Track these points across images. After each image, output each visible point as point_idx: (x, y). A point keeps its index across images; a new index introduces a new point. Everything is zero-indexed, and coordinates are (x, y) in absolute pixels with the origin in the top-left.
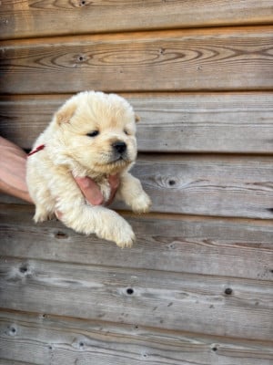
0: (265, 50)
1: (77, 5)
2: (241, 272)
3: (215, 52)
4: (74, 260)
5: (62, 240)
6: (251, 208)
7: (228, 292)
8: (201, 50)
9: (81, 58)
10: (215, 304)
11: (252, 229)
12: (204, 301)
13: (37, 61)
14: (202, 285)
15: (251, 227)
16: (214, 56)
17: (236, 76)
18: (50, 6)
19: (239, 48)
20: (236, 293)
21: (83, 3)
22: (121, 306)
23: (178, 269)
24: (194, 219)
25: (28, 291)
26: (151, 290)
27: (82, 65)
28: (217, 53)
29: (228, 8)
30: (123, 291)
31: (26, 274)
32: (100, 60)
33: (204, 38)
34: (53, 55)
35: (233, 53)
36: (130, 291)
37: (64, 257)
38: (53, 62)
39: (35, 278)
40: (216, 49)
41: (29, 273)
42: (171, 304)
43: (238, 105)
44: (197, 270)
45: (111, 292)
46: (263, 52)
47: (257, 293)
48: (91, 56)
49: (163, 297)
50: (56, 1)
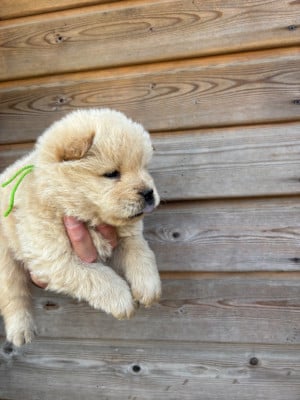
0: (269, 78)
1: (54, 42)
2: (267, 337)
3: (212, 83)
4: (66, 334)
5: (52, 312)
6: (271, 260)
7: (254, 362)
8: (197, 83)
9: (61, 101)
10: (239, 377)
11: (275, 284)
12: (225, 376)
13: (12, 107)
14: (221, 356)
15: (273, 283)
16: (212, 88)
17: (240, 108)
18: (23, 45)
19: (239, 77)
20: (263, 363)
21: (60, 38)
22: (126, 388)
23: (192, 337)
24: (205, 277)
25: (16, 375)
26: (161, 366)
27: (64, 108)
28: (216, 85)
29: (223, 33)
30: (129, 368)
31: (11, 355)
32: (82, 101)
33: (199, 68)
34: (30, 99)
35: (233, 83)
36: (136, 369)
37: (55, 331)
38: (30, 106)
39: (22, 359)
40: (214, 80)
41: (15, 353)
42: (186, 381)
43: (245, 141)
44: (213, 337)
45: (114, 371)
46: (267, 80)
47: (288, 361)
48: (73, 97)
49: (177, 373)
50: (29, 39)
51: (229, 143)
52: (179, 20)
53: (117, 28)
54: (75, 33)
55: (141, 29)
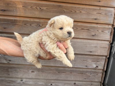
1: (39, 9)
2: (78, 79)
4: (36, 78)
5: (33, 73)
6: (82, 66)
7: (75, 84)
9: (39, 25)
11: (82, 70)
13: (25, 24)
17: (82, 35)
19: (83, 28)
20: (77, 84)
21: (40, 9)
23: (64, 79)
26: (57, 84)
27: (40, 27)
28: (77, 29)
29: (81, 17)
30: (50, 84)
32: (45, 26)
34: (30, 23)
35: (81, 29)
36: (51, 84)
37: (34, 77)
38: (30, 25)
39: (25, 83)
40: (77, 28)
41: (23, 81)
43: (81, 42)
44: (68, 79)
45: (46, 85)
46: (88, 30)
48: (43, 25)
49: (60, 85)
50: (32, 7)
51: (78, 42)
52: (72, 11)
53: (56, 9)
54: (45, 8)
55: (62, 11)
